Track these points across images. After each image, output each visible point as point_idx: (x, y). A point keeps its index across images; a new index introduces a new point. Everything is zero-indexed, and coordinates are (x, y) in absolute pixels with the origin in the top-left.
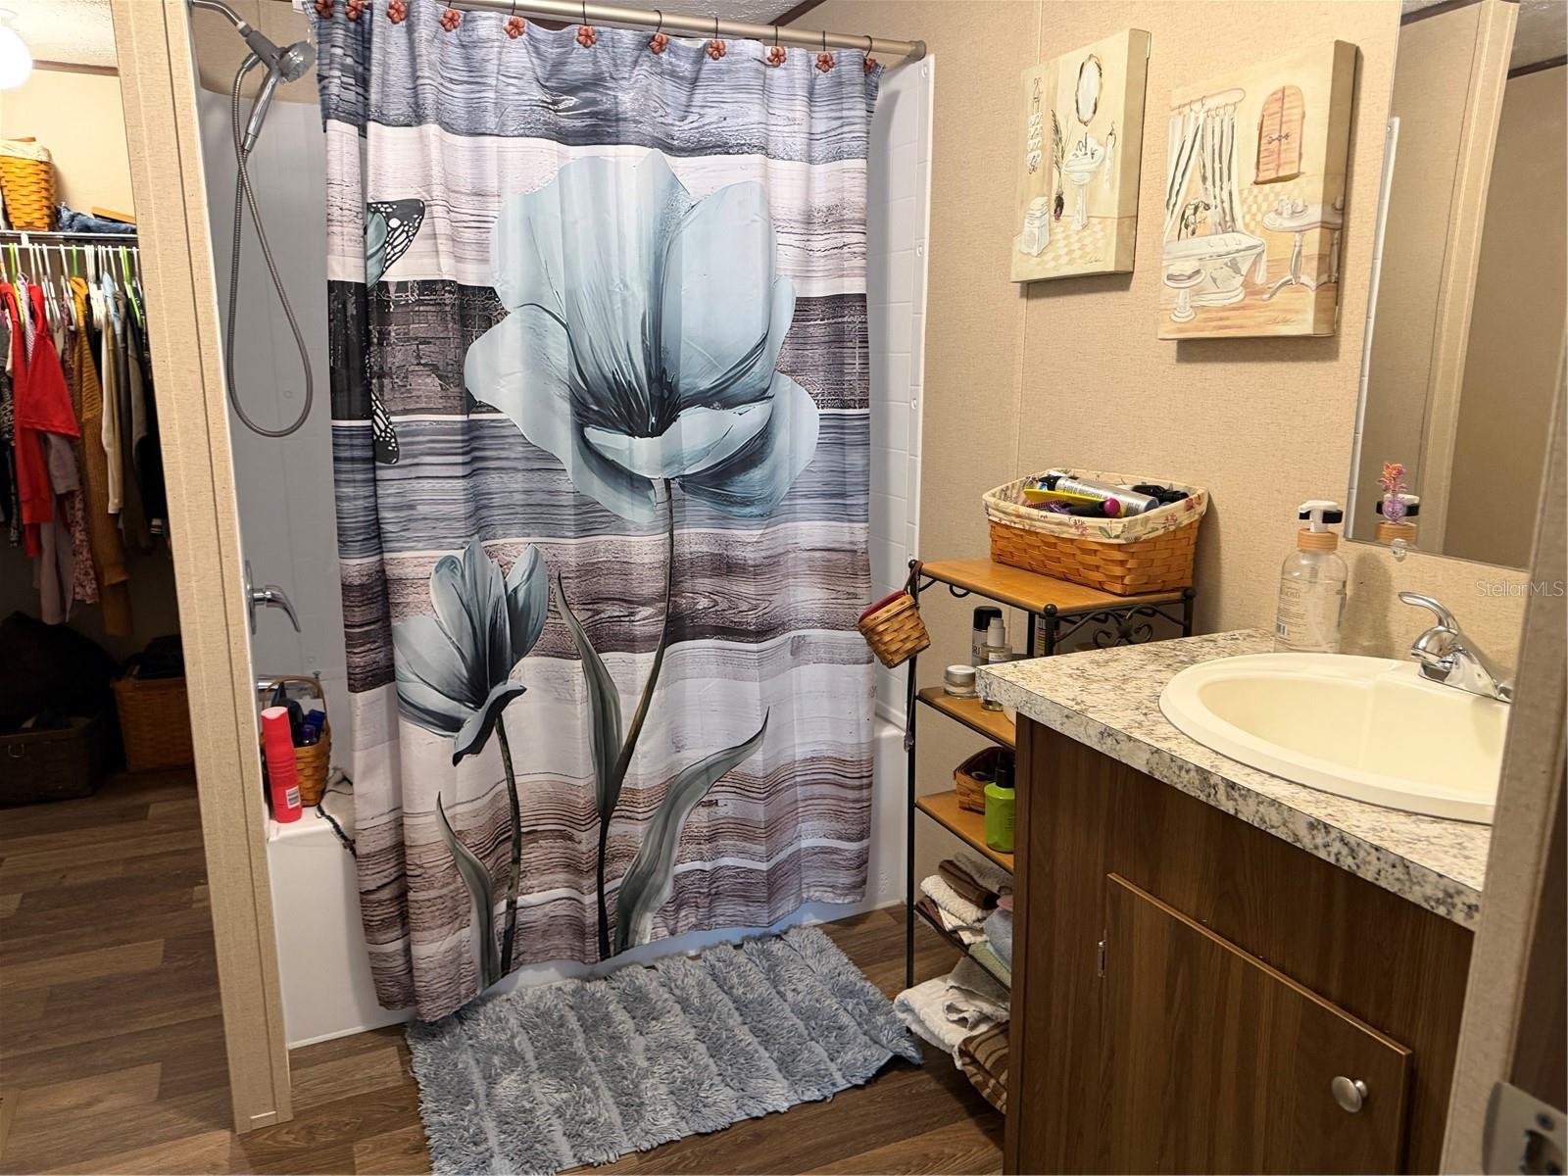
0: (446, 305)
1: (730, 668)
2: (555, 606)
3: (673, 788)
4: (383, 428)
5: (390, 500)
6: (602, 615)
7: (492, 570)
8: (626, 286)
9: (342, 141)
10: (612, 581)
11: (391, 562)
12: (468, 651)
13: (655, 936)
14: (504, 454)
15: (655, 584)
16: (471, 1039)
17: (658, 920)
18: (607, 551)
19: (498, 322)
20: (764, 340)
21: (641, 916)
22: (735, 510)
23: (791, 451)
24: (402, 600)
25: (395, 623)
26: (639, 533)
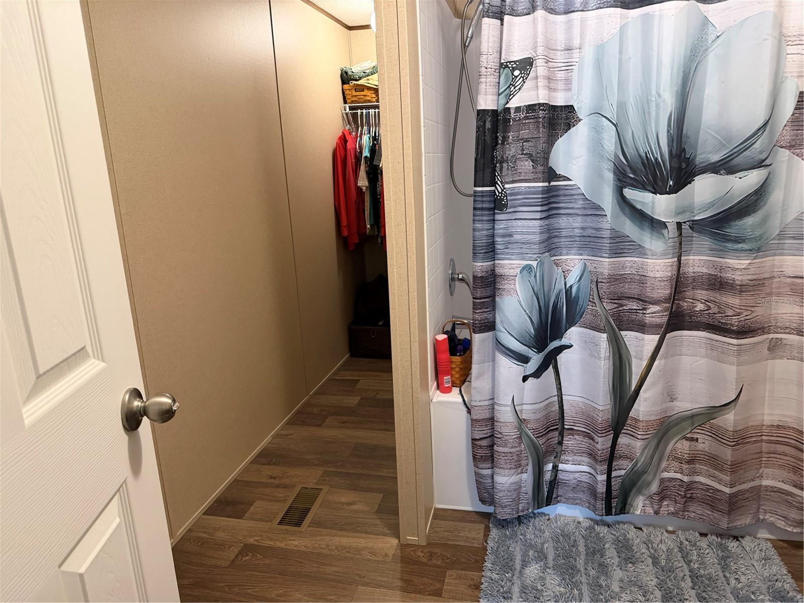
0: (540, 118)
1: (715, 353)
2: (593, 299)
3: (666, 424)
4: (500, 191)
5: (501, 231)
6: (625, 308)
7: (558, 274)
8: (659, 96)
9: (489, 29)
10: (633, 287)
11: (497, 265)
12: (535, 319)
13: (644, 511)
14: (571, 205)
15: (664, 291)
16: (522, 535)
17: (647, 502)
18: (631, 267)
19: (574, 126)
20: (765, 124)
21: (636, 496)
22: (730, 245)
23: (783, 205)
24: (502, 287)
25: (497, 299)
26: (654, 257)
